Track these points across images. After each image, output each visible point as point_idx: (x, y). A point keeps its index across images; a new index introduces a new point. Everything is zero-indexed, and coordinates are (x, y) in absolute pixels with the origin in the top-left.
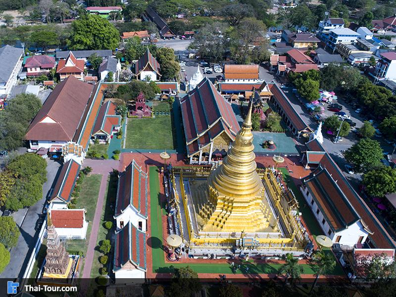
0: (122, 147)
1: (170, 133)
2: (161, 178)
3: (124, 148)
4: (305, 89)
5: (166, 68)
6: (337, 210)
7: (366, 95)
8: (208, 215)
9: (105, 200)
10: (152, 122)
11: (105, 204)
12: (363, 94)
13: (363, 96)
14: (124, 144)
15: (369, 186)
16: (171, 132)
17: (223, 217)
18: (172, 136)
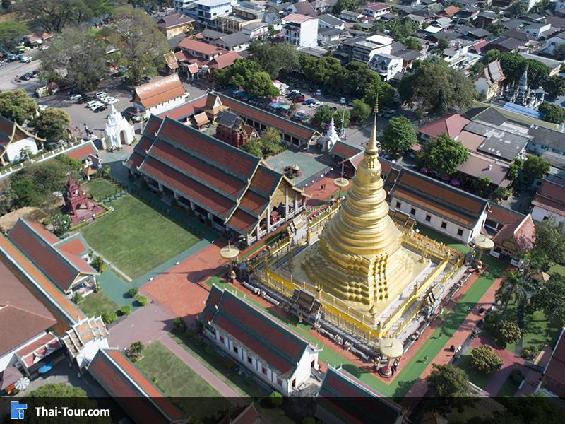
0: (126, 280)
1: (164, 220)
2: (240, 288)
3: (130, 280)
4: (259, 87)
5: (47, 123)
6: (454, 205)
7: (319, 71)
8: (362, 293)
9: (216, 372)
10: (117, 218)
11: (224, 378)
12: (314, 71)
13: (316, 73)
14: (124, 275)
15: (443, 166)
16: (163, 217)
17: (380, 284)
18: (173, 223)
